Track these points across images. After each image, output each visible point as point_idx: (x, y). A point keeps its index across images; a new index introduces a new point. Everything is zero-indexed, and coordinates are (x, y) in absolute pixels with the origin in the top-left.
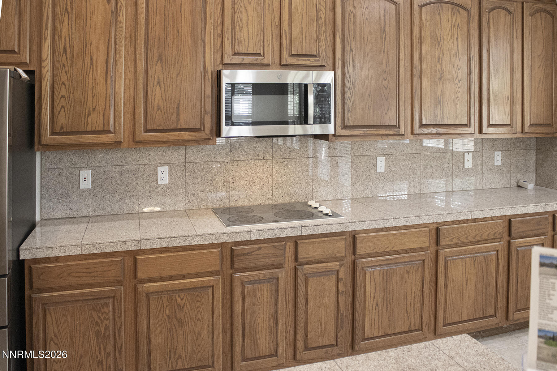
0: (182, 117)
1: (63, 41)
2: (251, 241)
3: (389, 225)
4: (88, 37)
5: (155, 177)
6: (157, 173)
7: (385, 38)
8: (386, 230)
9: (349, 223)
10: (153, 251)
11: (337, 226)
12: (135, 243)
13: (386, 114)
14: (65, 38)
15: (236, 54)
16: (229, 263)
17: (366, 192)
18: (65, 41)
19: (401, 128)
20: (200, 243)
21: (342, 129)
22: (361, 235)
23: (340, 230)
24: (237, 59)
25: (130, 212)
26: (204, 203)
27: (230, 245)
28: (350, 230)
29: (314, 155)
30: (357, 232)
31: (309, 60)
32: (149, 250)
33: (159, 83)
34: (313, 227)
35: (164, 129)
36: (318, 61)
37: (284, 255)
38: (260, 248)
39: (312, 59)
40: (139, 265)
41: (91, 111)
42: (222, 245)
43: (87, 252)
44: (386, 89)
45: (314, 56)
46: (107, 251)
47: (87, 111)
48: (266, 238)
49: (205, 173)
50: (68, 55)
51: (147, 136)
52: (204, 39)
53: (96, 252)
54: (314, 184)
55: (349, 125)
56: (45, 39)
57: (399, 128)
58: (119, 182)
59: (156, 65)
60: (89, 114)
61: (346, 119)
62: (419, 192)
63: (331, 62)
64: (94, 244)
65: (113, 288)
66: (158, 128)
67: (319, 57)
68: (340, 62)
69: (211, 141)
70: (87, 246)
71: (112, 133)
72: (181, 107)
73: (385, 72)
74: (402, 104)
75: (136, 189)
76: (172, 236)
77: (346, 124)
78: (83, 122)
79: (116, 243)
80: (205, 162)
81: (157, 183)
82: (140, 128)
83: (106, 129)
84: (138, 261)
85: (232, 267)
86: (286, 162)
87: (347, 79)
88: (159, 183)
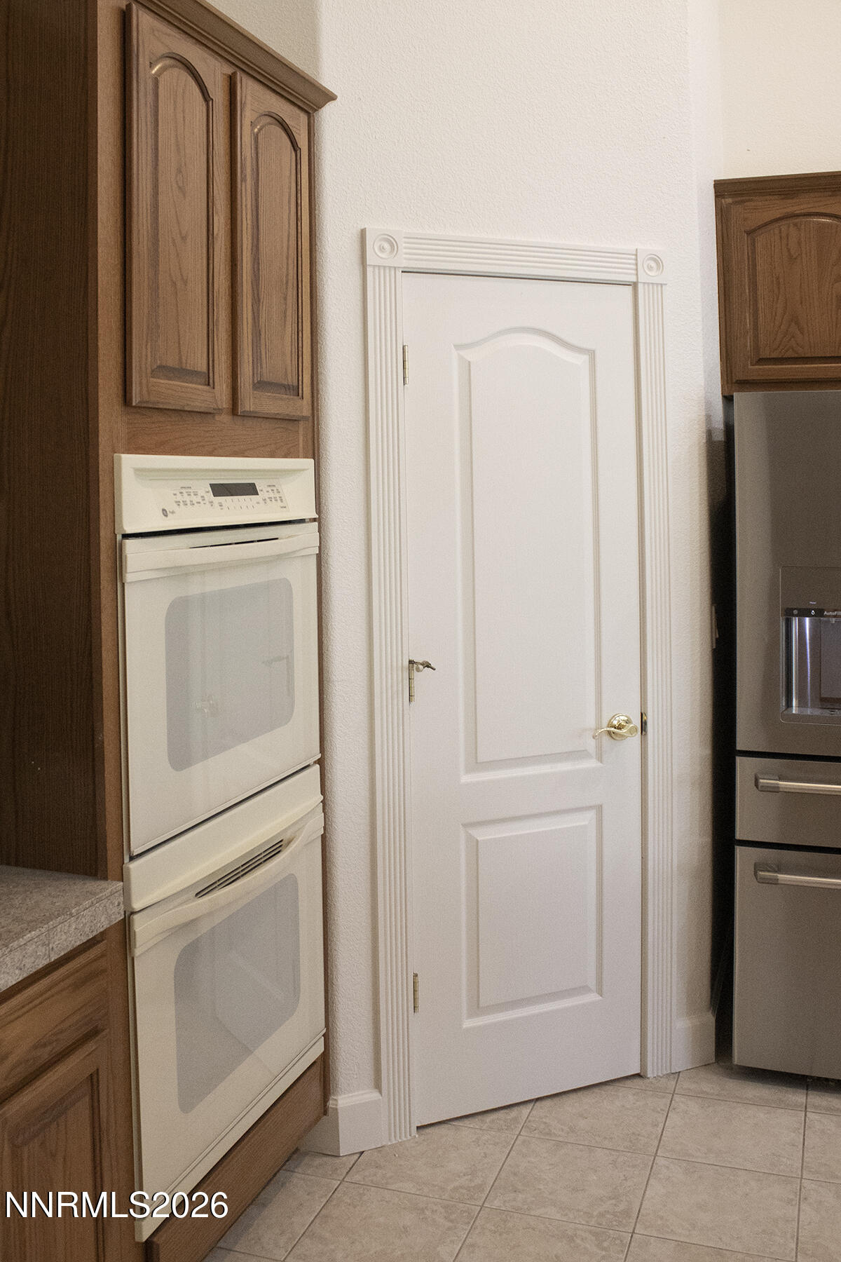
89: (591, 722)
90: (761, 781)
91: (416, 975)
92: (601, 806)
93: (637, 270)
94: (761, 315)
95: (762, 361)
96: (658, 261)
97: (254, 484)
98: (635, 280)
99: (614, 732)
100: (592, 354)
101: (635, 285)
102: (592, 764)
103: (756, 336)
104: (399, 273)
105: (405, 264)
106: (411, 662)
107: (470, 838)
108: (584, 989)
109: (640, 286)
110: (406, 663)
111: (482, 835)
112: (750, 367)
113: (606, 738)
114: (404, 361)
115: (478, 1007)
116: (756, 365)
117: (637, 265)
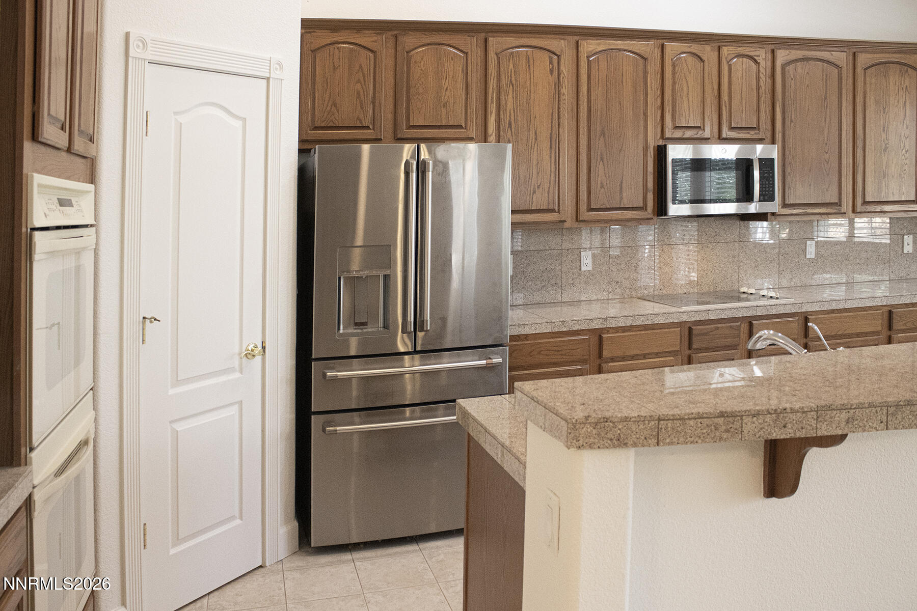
0: (624, 194)
1: (508, 115)
2: (709, 320)
3: (841, 307)
4: (532, 111)
5: (579, 264)
6: (581, 258)
7: (827, 107)
8: (837, 312)
9: (802, 303)
10: (617, 329)
11: (790, 306)
12: (601, 321)
13: (827, 191)
14: (510, 112)
15: (676, 128)
16: (686, 344)
17: (794, 280)
18: (510, 115)
19: (842, 205)
20: (661, 322)
21: (782, 207)
22: (813, 317)
23: (793, 311)
24: (678, 134)
25: (552, 301)
26: (628, 292)
27: (689, 325)
28: (803, 311)
29: (740, 239)
30: (808, 313)
31: (748, 133)
32: (613, 328)
33: (602, 159)
34: (768, 307)
35: (607, 208)
36: (759, 134)
37: (739, 336)
38: (717, 328)
39: (752, 132)
40: (605, 343)
41: (536, 188)
42: (680, 324)
43: (556, 330)
44: (828, 163)
45: (755, 128)
46: (575, 329)
47: (532, 189)
48: (723, 317)
49: (629, 259)
50: (513, 130)
51: (591, 215)
52: (645, 112)
53: (565, 330)
54: (741, 271)
55: (789, 203)
56: (491, 113)
57: (840, 205)
58: (541, 268)
59: (599, 140)
60: (534, 192)
61: (787, 197)
62: (852, 281)
63: (769, 134)
64: (563, 322)
65: (579, 367)
66: (601, 207)
67: (759, 129)
68: (780, 134)
69: (652, 221)
70: (557, 324)
71: (556, 212)
72: (624, 185)
73: (826, 144)
74: (843, 179)
75: (558, 276)
76: (636, 314)
77: (786, 203)
78: (528, 201)
79: (583, 321)
80: (629, 247)
81: (580, 269)
82: (583, 207)
83: (551, 207)
84: (604, 339)
85: (690, 348)
86: (711, 247)
87: (787, 153)
88: (582, 270)
89: (237, 350)
90: (328, 374)
91: (145, 525)
92: (242, 401)
93: (270, 70)
94: (317, 101)
95: (316, 128)
96: (280, 65)
97: (70, 200)
98: (268, 76)
99: (250, 355)
100: (244, 120)
101: (268, 79)
102: (237, 375)
103: (313, 115)
104: (147, 63)
105: (151, 57)
106: (144, 318)
107: (173, 429)
108: (232, 518)
109: (271, 79)
110: (141, 319)
111: (180, 427)
112: (309, 132)
113: (245, 359)
114: (147, 121)
115: (178, 539)
116: (312, 131)
117: (270, 67)
